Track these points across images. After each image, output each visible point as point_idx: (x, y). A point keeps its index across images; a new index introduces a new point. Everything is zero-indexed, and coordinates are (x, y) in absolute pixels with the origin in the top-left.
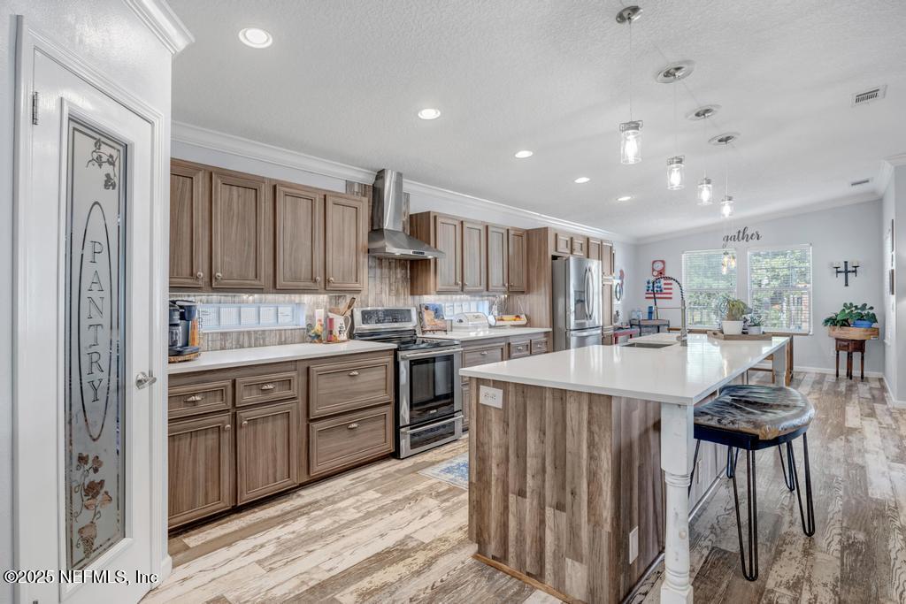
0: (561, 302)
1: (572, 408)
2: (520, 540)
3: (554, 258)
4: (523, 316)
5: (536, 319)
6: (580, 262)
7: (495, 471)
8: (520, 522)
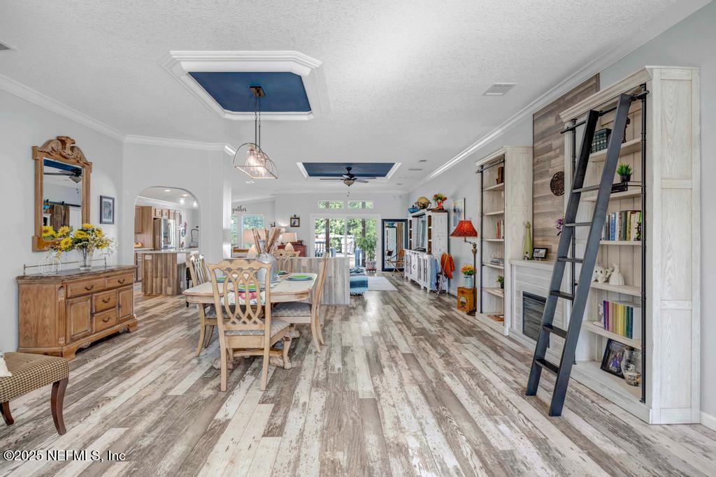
0: (157, 237)
1: (168, 256)
2: (156, 287)
3: (155, 219)
4: (140, 244)
5: (146, 244)
6: (165, 220)
7: (149, 274)
8: (156, 285)
